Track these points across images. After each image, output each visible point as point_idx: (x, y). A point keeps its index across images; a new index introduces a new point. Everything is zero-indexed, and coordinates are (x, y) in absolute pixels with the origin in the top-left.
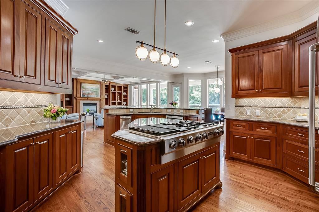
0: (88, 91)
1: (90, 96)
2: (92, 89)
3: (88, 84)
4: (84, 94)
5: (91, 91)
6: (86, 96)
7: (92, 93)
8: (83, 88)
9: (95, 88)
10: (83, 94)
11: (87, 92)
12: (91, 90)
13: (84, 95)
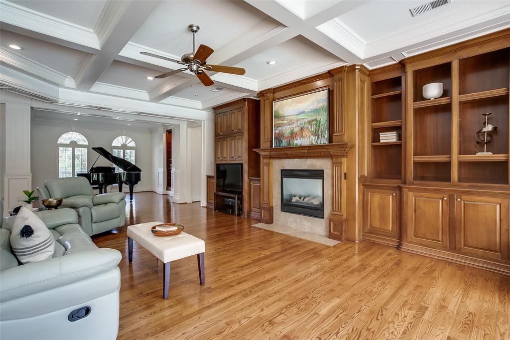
0: (291, 123)
1: (296, 142)
2: (303, 112)
3: (290, 101)
4: (279, 138)
5: (299, 123)
6: (284, 143)
7: (302, 129)
8: (278, 117)
9: (312, 107)
10: (276, 138)
11: (287, 130)
12: (300, 117)
13: (280, 141)
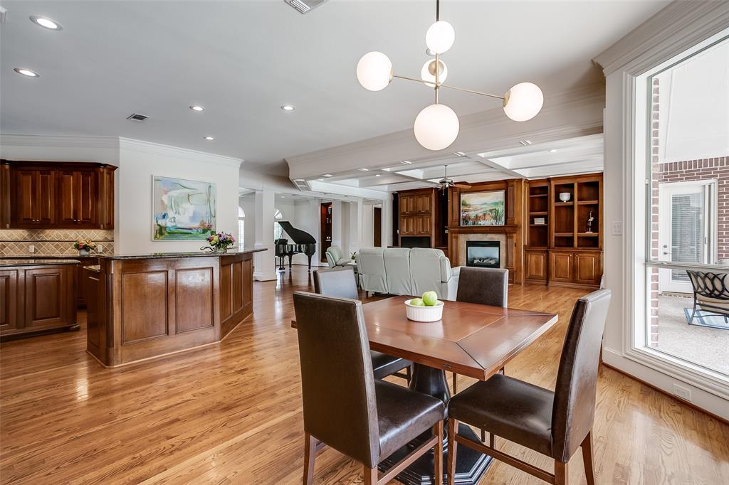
0: (475, 210)
1: (479, 223)
2: (485, 204)
3: (475, 195)
4: (466, 220)
5: (482, 210)
6: (470, 224)
7: (485, 215)
8: (465, 205)
9: (492, 201)
10: (463, 219)
11: (472, 214)
12: (482, 206)
13: (467, 222)
